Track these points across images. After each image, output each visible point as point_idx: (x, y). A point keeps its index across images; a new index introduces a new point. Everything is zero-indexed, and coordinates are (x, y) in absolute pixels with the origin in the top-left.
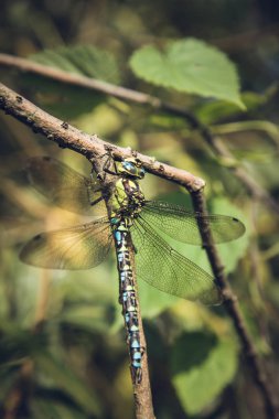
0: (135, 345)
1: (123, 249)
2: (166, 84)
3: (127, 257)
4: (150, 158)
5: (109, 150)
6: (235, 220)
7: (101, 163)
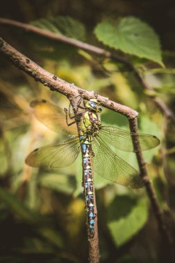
0: (91, 215)
1: (87, 155)
2: (117, 47)
3: (89, 160)
4: (106, 98)
5: (81, 93)
6: (154, 137)
7: (76, 101)
